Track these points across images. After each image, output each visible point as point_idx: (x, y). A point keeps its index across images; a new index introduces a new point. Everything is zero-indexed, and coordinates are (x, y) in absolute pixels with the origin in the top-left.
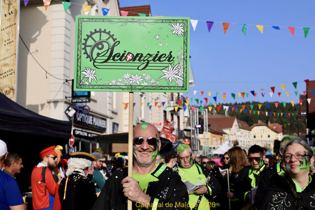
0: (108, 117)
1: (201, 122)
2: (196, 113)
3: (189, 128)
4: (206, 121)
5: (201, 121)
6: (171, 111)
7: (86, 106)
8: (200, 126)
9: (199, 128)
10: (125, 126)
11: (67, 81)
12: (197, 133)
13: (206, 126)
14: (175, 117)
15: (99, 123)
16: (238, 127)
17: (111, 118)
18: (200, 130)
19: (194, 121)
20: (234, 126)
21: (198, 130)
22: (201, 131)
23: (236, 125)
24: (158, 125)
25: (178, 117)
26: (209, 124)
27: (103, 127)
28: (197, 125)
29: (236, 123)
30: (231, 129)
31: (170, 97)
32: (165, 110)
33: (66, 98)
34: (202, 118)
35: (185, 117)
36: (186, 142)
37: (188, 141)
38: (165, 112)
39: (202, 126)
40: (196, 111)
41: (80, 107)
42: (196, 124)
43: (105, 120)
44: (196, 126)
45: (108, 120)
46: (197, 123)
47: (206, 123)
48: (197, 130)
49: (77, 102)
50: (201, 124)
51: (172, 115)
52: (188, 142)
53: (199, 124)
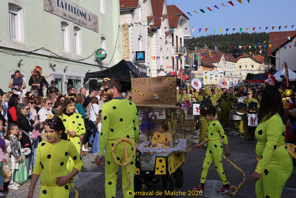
0: (147, 67)
1: (196, 62)
6: (177, 57)
7: (143, 64)
8: (195, 66)
10: (153, 70)
11: (133, 52)
12: (193, 70)
13: (199, 65)
14: (179, 61)
15: (144, 71)
16: (224, 60)
17: (149, 67)
18: (195, 68)
19: (191, 62)
20: (221, 60)
23: (222, 59)
24: (170, 67)
25: (181, 60)
27: (146, 72)
29: (223, 57)
30: (219, 63)
31: (176, 48)
32: (173, 57)
33: (133, 60)
36: (186, 76)
37: (187, 76)
39: (197, 65)
41: (140, 65)
43: (146, 68)
44: (192, 66)
45: (147, 68)
46: (193, 63)
47: (199, 63)
48: (193, 68)
49: (138, 62)
53: (195, 64)
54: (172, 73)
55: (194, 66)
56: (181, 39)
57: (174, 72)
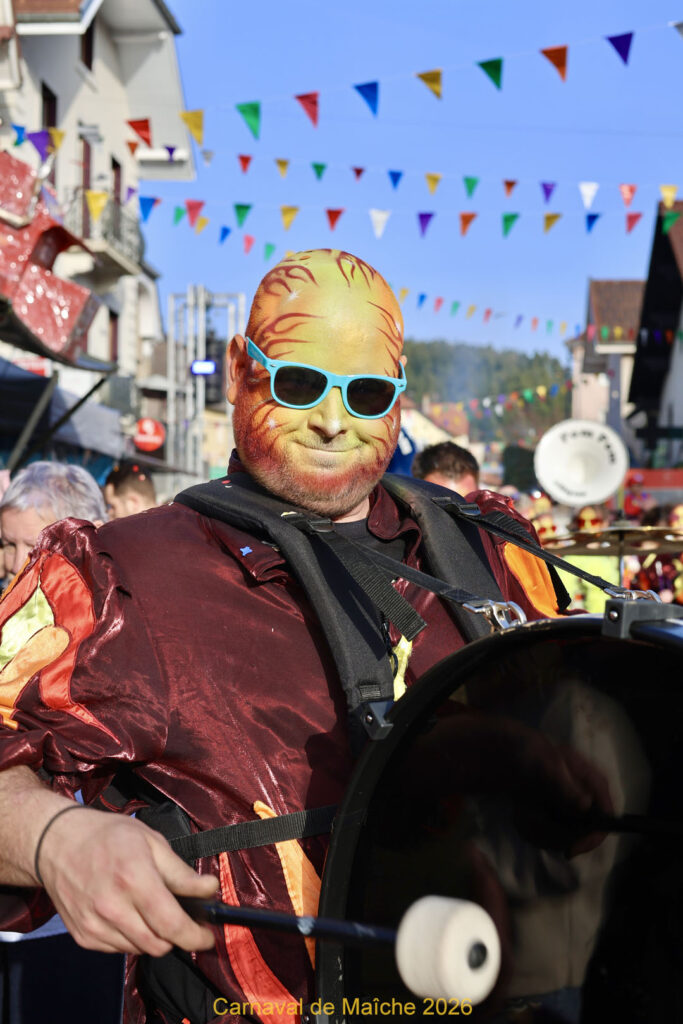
2: (196, 305)
3: (157, 383)
5: (214, 346)
8: (208, 368)
9: (206, 376)
12: (195, 396)
18: (208, 386)
19: (185, 345)
21: (201, 382)
22: (212, 392)
25: (114, 317)
28: (196, 360)
35: (145, 339)
36: (142, 432)
37: (157, 429)
39: (219, 370)
40: (196, 298)
42: (191, 356)
44: (191, 368)
46: (196, 352)
48: (195, 385)
50: (215, 359)
52: (154, 435)
53: (208, 358)
55: (199, 368)
56: (116, 166)
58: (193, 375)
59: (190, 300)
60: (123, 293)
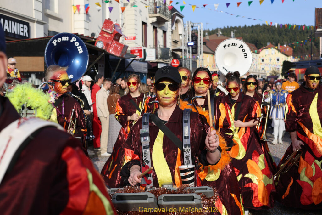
0: (33, 21)
2: (189, 27)
4: (201, 38)
5: (194, 38)
6: (152, 23)
8: (192, 44)
9: (191, 46)
12: (189, 52)
13: (201, 44)
14: (160, 32)
17: (41, 23)
18: (192, 49)
19: (186, 38)
21: (190, 48)
22: (194, 50)
24: (132, 39)
25: (164, 32)
26: (204, 42)
28: (189, 42)
32: (145, 21)
34: (196, 34)
35: (180, 35)
36: (174, 63)
38: (144, 24)
39: (196, 44)
40: (189, 25)
42: (187, 41)
43: (28, 25)
44: (188, 44)
45: (34, 25)
46: (189, 40)
47: (200, 40)
50: (194, 41)
51: (155, 28)
52: (177, 63)
53: (192, 41)
54: (136, 51)
55: (190, 44)
57: (140, 49)
58: (188, 46)
59: (187, 25)
60: (167, 26)
